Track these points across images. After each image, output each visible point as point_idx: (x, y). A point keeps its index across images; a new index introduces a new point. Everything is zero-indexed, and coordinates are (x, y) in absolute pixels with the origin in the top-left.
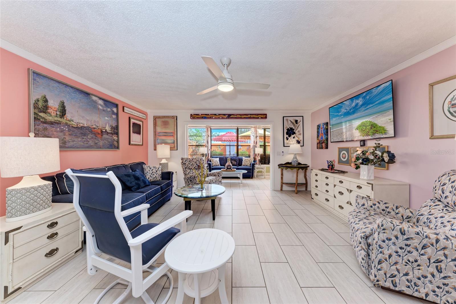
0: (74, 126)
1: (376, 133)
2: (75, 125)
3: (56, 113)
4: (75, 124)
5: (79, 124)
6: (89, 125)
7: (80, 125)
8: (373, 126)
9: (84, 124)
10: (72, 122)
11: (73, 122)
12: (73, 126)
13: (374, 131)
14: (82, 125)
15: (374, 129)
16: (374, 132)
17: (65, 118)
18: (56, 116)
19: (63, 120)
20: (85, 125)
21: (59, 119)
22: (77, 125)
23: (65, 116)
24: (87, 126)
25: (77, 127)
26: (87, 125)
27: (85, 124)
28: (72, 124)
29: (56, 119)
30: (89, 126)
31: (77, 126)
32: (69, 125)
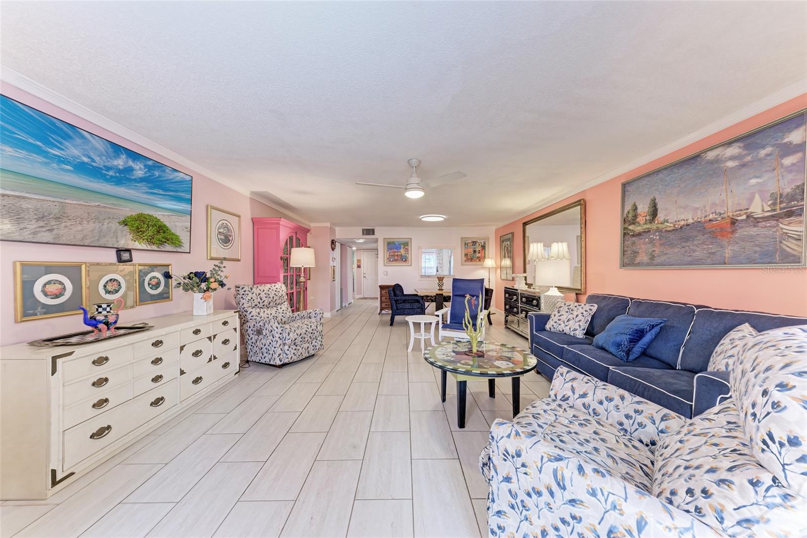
0: (669, 229)
1: (165, 242)
2: (670, 227)
3: (646, 219)
4: (672, 225)
5: (678, 223)
6: (698, 218)
7: (679, 225)
8: (162, 230)
9: (687, 220)
10: (666, 223)
11: (668, 223)
12: (666, 229)
13: (163, 238)
14: (682, 223)
15: (163, 235)
16: (164, 240)
17: (656, 222)
18: (646, 224)
19: (654, 226)
20: (691, 221)
21: (648, 226)
22: (675, 225)
23: (656, 219)
24: (693, 222)
25: (674, 230)
26: (693, 219)
27: (690, 218)
28: (665, 227)
29: (645, 226)
30: (699, 220)
31: (674, 228)
32: (661, 230)
